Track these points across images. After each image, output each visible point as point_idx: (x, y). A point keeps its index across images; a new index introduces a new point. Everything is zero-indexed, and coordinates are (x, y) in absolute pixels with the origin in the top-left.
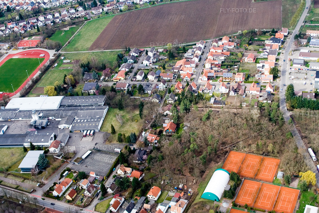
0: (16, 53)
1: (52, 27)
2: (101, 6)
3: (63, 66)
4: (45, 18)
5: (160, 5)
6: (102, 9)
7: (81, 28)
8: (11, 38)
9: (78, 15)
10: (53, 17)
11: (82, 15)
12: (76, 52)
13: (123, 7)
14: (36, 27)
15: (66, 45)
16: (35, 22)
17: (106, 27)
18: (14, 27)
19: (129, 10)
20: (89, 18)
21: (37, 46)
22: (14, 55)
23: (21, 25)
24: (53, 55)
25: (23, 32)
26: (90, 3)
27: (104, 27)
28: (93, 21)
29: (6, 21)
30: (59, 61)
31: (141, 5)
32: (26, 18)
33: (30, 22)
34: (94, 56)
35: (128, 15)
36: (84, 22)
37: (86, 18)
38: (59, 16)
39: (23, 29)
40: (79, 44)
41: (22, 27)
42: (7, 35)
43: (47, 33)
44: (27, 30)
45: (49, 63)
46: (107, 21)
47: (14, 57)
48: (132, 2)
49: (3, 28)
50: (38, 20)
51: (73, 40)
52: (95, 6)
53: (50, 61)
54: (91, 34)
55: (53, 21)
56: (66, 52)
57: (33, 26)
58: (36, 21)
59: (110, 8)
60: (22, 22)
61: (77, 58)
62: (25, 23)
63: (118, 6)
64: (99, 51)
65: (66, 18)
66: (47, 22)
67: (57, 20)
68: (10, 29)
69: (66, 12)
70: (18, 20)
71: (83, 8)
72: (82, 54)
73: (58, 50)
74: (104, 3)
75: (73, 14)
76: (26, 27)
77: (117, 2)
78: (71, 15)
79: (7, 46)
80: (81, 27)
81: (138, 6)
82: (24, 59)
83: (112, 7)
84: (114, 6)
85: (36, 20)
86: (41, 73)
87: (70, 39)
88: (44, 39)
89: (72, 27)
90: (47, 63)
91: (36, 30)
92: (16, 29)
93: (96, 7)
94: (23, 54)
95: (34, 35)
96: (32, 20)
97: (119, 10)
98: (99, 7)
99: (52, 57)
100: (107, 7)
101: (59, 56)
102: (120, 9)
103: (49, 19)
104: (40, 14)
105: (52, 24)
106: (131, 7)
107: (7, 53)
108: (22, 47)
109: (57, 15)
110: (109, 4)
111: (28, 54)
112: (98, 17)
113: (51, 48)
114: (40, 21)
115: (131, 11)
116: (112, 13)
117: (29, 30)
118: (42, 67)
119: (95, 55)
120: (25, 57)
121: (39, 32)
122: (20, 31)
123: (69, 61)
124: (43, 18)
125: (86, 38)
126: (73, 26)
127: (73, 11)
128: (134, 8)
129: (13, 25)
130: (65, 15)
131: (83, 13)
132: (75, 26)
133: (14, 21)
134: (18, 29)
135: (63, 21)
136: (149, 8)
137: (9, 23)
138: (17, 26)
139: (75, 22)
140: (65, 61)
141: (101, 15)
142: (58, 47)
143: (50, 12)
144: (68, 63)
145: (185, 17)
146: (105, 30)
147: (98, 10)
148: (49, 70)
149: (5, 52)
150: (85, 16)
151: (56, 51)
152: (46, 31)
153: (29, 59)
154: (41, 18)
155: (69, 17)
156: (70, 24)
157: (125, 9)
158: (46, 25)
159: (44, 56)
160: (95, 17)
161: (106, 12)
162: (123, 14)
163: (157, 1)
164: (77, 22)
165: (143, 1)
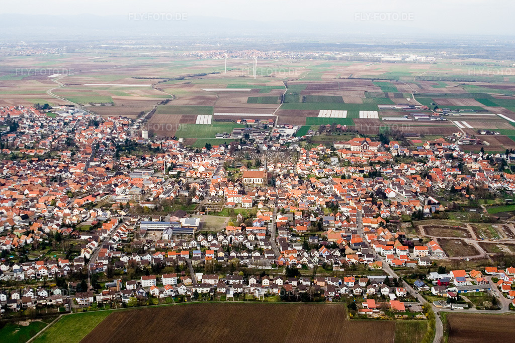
2: (93, 291)
5: (192, 304)
6: (93, 298)
7: (50, 326)
9: (51, 301)
10: (8, 298)
11: (57, 302)
13: (129, 300)
17: (93, 332)
19: (138, 305)
20: (67, 310)
26: (75, 284)
27: (90, 331)
28: (74, 316)
31: (160, 299)
35: (134, 314)
36: (58, 316)
37: (64, 309)
38: (19, 299)
46: (97, 320)
48: (147, 293)
52: (82, 291)
54: (65, 339)
55: (6, 305)
59: (108, 297)
63: (121, 296)
65: (29, 304)
67: (12, 304)
69: (33, 294)
71: (62, 291)
74: (99, 287)
75: (43, 299)
77: (121, 289)
78: (39, 300)
80: (51, 324)
81: (155, 301)
83: (111, 296)
84: (114, 296)
89: (35, 321)
93: (84, 293)
97: (121, 304)
98: (88, 293)
100: (103, 295)
102: (124, 302)
105: (3, 310)
106: (142, 300)
109: (15, 296)
110: (108, 290)
112: (84, 311)
115: (141, 307)
116: (108, 307)
126: (38, 320)
127: (44, 293)
128: (148, 304)
130: (29, 299)
131: (60, 300)
132: (40, 320)
135: (24, 308)
136: (172, 306)
139: (43, 314)
141: (90, 307)
143: (5, 289)
145: (230, 331)
146: (90, 336)
150: (63, 304)
155: (35, 302)
156: (31, 317)
157: (133, 303)
160: (79, 310)
161: (99, 303)
162: (126, 312)
163: (188, 297)
164: (46, 314)
165: (164, 293)
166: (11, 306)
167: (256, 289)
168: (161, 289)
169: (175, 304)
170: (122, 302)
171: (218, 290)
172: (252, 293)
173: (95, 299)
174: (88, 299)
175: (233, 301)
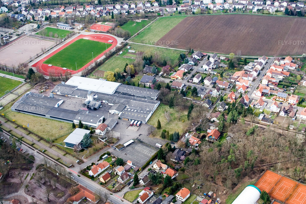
0: (87, 35)
1: (126, 17)
2: (176, 5)
3: (127, 55)
4: (121, 7)
5: (232, 14)
6: (176, 8)
7: (153, 23)
8: (87, 19)
9: (152, 9)
10: (129, 7)
11: (156, 10)
12: (142, 44)
13: (196, 10)
14: (111, 14)
15: (135, 36)
16: (111, 9)
17: (176, 26)
18: (91, 10)
19: (202, 13)
20: (161, 14)
21: (108, 32)
22: (85, 36)
23: (99, 10)
24: (121, 43)
25: (98, 16)
26: (166, 1)
27: (174, 26)
28: (165, 18)
29: (86, 3)
30: (125, 50)
31: (213, 11)
32: (104, 4)
33: (107, 8)
34: (158, 52)
35: (199, 18)
36: (157, 18)
37: (160, 14)
38: (135, 8)
39: (99, 14)
40: (147, 37)
41: (98, 12)
42: (83, 16)
43: (120, 22)
44: (102, 15)
45: (115, 50)
46: (178, 21)
47: (85, 38)
48: (206, 7)
49: (81, 9)
50: (114, 7)
51: (142, 33)
52: (170, 4)
53: (116, 48)
54: (161, 30)
55: (128, 11)
56: (133, 43)
57: (108, 13)
58: (113, 9)
59: (184, 8)
60: (99, 7)
61: (142, 50)
62: (102, 8)
63: (192, 8)
64: (164, 47)
65: (141, 11)
66: (123, 11)
67: (132, 10)
68: (87, 12)
69: (142, 5)
70: (96, 4)
71: (158, 4)
72: (148, 47)
73: (126, 39)
74: (179, 3)
75: (148, 8)
76: (102, 12)
77: (192, 4)
78: (146, 9)
79: (81, 26)
80: (153, 21)
81: (211, 12)
82: (94, 42)
83: (186, 8)
84: (188, 8)
85: (113, 7)
86: (105, 57)
87: (140, 31)
88: (116, 26)
89: (144, 20)
90: (113, 50)
91: (110, 17)
92: (92, 12)
93: (171, 6)
94: (94, 37)
95: (107, 21)
96: (109, 6)
97: (192, 12)
98: (173, 6)
99: (119, 45)
100: (182, 7)
101: (126, 45)
102: (193, 12)
103: (125, 9)
104: (117, 2)
105: (127, 14)
106: (204, 11)
107: (79, 33)
108: (94, 30)
109: (133, 6)
110: (184, 5)
111: (98, 38)
112: (171, 15)
113: (120, 36)
114: (116, 9)
115: (203, 15)
116: (184, 14)
117: (104, 15)
118: (108, 53)
119: (160, 51)
120: (95, 40)
121: (113, 20)
122: (96, 15)
123: (134, 51)
124: (120, 6)
125: (154, 33)
126: (145, 19)
127: (148, 5)
128: (207, 13)
129: (91, 8)
130: (141, 8)
131: (158, 9)
132: (147, 19)
133: (92, 5)
134: (94, 13)
135: (138, 13)
136: (221, 15)
137: (87, 5)
138: (94, 10)
139: (148, 16)
140: (130, 51)
141: (174, 13)
142: (127, 37)
143: (127, 3)
144: (132, 53)
145: (254, 30)
146: (174, 29)
147: (172, 9)
148: (114, 56)
149: (78, 31)
150: (159, 11)
151: (124, 40)
152: (119, 19)
153: (98, 42)
154: (118, 7)
155: (144, 10)
156: (142, 17)
157: (198, 12)
158: (121, 13)
159: (112, 42)
160: (168, 15)
161: (179, 11)
162: (195, 17)
163: (230, 10)
164: (150, 16)
165: (216, 7)
166: (131, 12)
167: (270, 8)
168: (215, 5)
169: (222, 14)
170: (192, 11)
171: (248, 7)
172: (268, 10)
173: (177, 9)
174: (173, 9)
175: (256, 14)
